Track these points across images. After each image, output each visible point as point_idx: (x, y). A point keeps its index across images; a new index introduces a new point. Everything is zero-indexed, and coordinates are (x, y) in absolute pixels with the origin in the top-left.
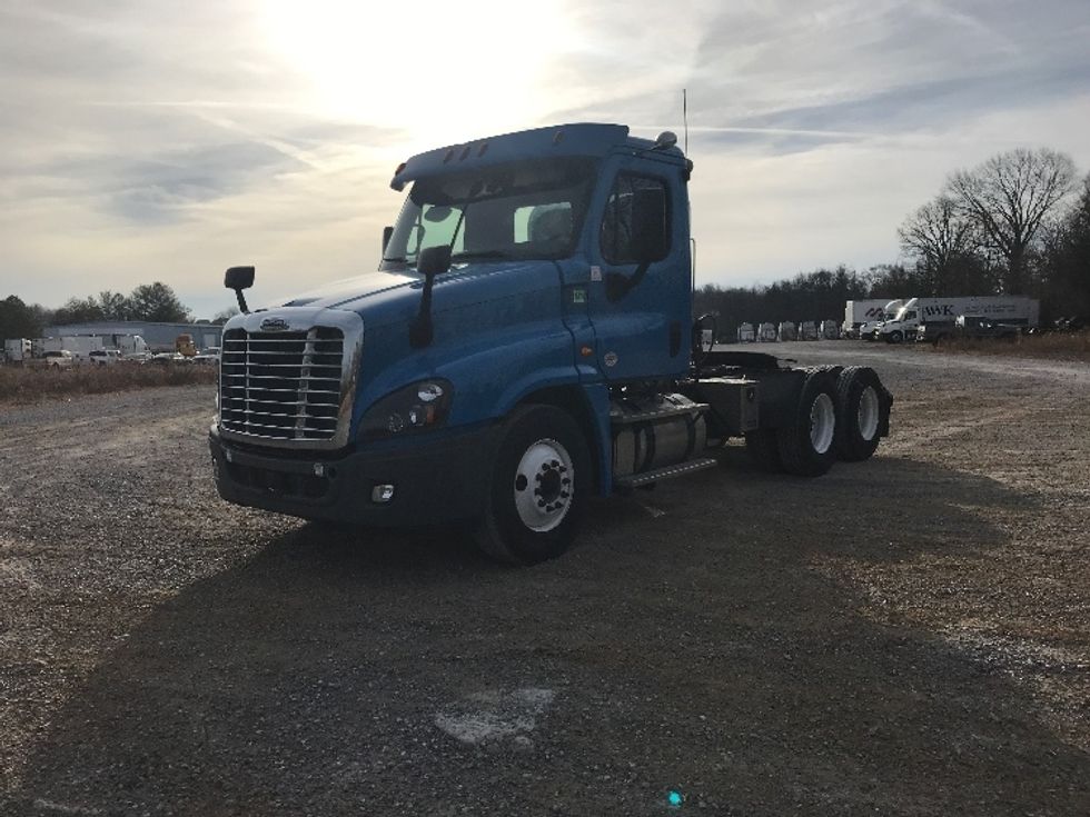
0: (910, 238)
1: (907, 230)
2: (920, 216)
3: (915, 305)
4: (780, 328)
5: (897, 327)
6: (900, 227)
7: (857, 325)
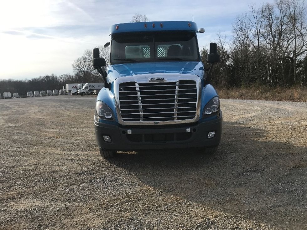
0: (75, 67)
1: (75, 65)
2: (78, 61)
3: (88, 85)
4: (41, 93)
5: (83, 91)
6: (73, 64)
7: (70, 91)
